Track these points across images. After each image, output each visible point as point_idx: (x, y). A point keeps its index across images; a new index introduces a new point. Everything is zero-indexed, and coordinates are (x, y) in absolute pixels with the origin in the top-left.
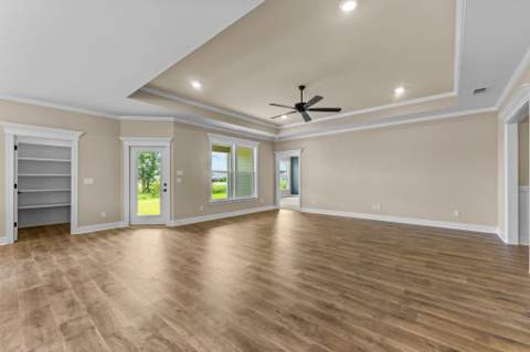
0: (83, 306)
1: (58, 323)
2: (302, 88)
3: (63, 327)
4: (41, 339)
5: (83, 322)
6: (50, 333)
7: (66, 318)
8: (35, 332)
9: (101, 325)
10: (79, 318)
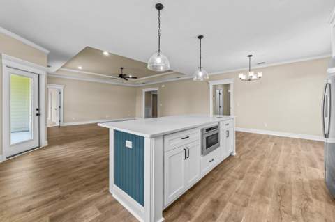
2: (122, 68)
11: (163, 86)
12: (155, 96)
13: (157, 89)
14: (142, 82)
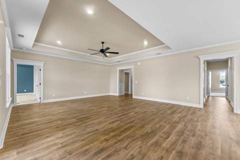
0: (182, 137)
1: (194, 138)
2: (103, 43)
3: (194, 136)
4: (201, 137)
5: (188, 133)
6: (198, 137)
7: (191, 138)
8: (202, 140)
9: (185, 129)
10: (188, 135)
11: (139, 64)
12: (127, 74)
13: (132, 67)
14: (118, 60)
